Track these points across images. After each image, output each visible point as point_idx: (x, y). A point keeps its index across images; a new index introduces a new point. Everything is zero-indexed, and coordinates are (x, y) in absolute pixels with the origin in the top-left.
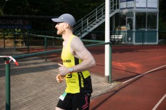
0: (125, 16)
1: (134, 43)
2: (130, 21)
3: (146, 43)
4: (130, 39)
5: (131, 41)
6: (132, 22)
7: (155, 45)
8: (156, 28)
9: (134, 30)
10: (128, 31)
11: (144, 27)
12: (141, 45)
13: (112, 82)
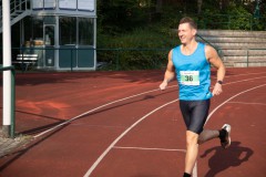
0: (41, 22)
1: (57, 67)
2: (50, 31)
3: (77, 69)
4: (50, 61)
5: (53, 64)
6: (53, 32)
7: (91, 72)
8: (92, 44)
9: (57, 45)
10: (47, 48)
11: (74, 41)
12: (68, 72)
13: (16, 135)
